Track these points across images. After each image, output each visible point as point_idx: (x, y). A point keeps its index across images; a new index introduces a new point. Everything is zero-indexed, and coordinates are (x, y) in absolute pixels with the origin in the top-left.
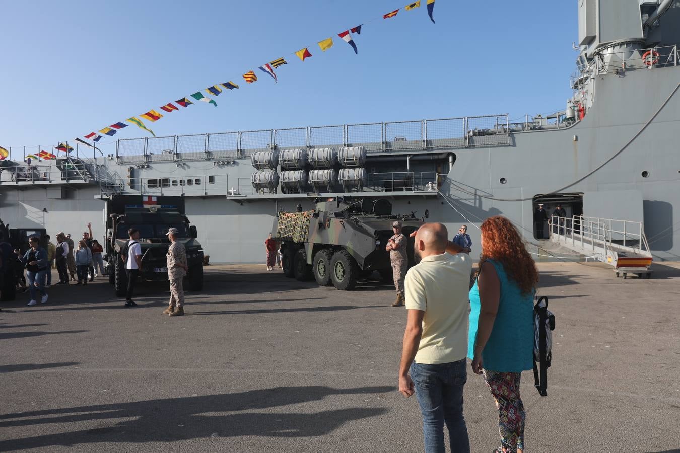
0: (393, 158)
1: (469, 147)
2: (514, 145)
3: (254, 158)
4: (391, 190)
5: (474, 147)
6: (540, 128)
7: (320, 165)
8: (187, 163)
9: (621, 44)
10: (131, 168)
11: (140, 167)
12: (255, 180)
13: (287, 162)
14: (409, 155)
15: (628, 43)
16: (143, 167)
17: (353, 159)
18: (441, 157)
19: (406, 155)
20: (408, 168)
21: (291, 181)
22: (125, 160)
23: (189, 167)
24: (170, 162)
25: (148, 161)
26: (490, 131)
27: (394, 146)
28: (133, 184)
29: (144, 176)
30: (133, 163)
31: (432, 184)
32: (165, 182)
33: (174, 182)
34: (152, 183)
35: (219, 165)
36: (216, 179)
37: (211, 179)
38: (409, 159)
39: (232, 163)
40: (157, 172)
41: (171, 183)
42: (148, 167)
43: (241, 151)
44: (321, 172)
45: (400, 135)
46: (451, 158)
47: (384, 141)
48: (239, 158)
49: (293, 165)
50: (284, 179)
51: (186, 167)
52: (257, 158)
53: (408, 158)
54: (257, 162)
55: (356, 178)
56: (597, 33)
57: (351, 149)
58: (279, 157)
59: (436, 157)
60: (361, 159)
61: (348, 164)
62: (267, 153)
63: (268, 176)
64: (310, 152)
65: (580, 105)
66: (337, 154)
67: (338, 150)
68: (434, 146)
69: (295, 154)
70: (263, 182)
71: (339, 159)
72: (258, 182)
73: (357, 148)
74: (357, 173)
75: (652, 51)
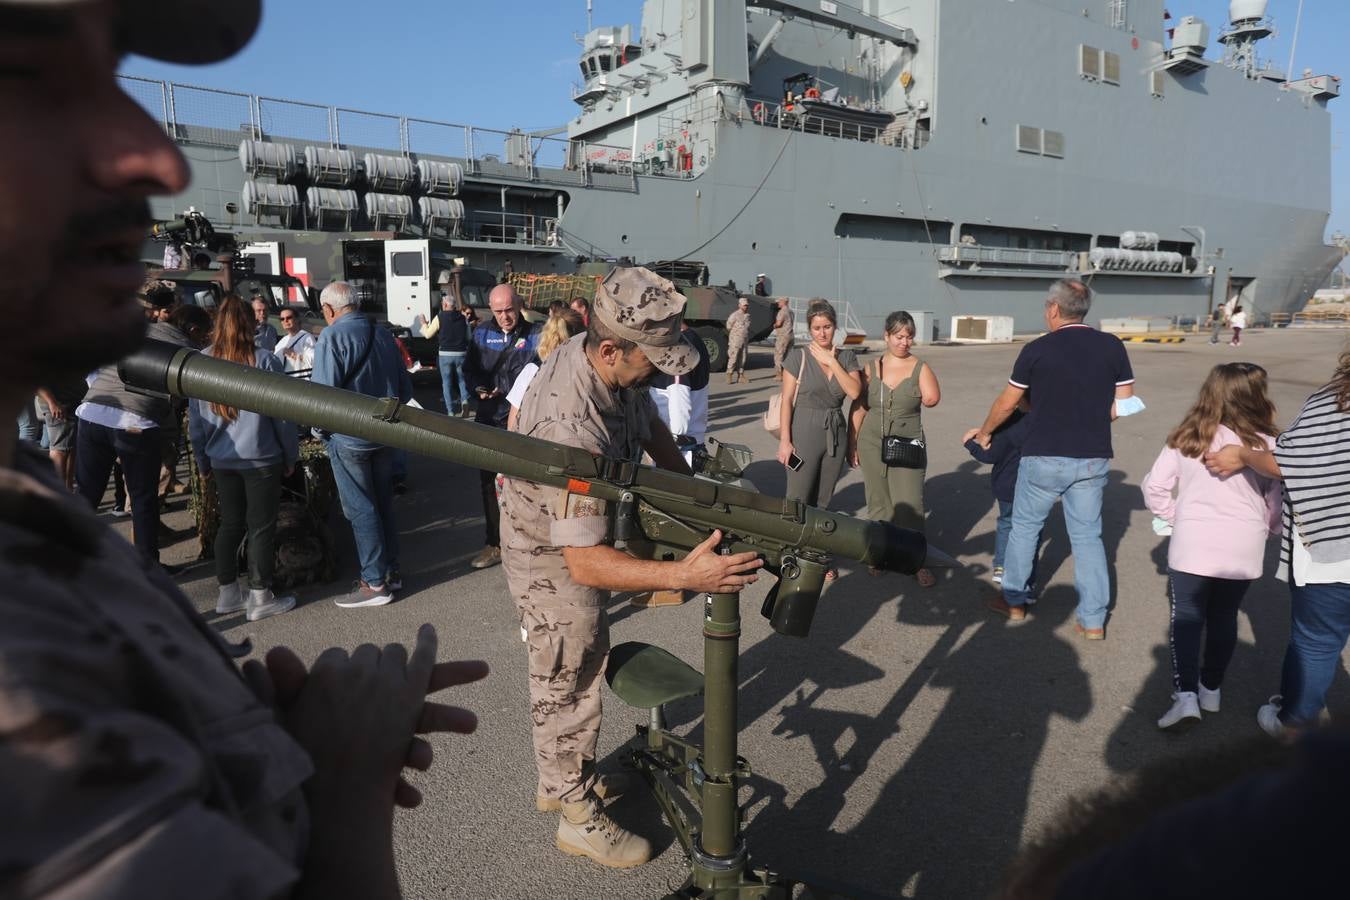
0: (478, 188)
1: (587, 187)
2: (637, 192)
3: (254, 154)
4: (500, 241)
5: (592, 187)
6: (662, 175)
7: (387, 186)
9: (733, 85)
12: (258, 199)
13: (326, 171)
14: (506, 186)
15: (739, 86)
17: (448, 184)
18: (548, 195)
19: (500, 186)
20: (503, 205)
21: (336, 208)
26: (607, 167)
27: (484, 170)
31: (557, 236)
38: (506, 192)
44: (391, 199)
45: (492, 151)
46: (560, 199)
47: (471, 157)
49: (335, 178)
50: (320, 204)
52: (259, 154)
53: (503, 191)
54: (260, 162)
55: (453, 216)
56: (710, 62)
57: (443, 166)
58: (305, 159)
59: (541, 194)
60: (460, 185)
61: (436, 190)
62: (280, 147)
63: (286, 194)
64: (367, 159)
65: (682, 149)
66: (417, 170)
67: (421, 164)
68: (542, 177)
69: (342, 159)
70: (275, 203)
71: (422, 180)
72: (265, 202)
73: (452, 165)
74: (454, 208)
75: (762, 105)
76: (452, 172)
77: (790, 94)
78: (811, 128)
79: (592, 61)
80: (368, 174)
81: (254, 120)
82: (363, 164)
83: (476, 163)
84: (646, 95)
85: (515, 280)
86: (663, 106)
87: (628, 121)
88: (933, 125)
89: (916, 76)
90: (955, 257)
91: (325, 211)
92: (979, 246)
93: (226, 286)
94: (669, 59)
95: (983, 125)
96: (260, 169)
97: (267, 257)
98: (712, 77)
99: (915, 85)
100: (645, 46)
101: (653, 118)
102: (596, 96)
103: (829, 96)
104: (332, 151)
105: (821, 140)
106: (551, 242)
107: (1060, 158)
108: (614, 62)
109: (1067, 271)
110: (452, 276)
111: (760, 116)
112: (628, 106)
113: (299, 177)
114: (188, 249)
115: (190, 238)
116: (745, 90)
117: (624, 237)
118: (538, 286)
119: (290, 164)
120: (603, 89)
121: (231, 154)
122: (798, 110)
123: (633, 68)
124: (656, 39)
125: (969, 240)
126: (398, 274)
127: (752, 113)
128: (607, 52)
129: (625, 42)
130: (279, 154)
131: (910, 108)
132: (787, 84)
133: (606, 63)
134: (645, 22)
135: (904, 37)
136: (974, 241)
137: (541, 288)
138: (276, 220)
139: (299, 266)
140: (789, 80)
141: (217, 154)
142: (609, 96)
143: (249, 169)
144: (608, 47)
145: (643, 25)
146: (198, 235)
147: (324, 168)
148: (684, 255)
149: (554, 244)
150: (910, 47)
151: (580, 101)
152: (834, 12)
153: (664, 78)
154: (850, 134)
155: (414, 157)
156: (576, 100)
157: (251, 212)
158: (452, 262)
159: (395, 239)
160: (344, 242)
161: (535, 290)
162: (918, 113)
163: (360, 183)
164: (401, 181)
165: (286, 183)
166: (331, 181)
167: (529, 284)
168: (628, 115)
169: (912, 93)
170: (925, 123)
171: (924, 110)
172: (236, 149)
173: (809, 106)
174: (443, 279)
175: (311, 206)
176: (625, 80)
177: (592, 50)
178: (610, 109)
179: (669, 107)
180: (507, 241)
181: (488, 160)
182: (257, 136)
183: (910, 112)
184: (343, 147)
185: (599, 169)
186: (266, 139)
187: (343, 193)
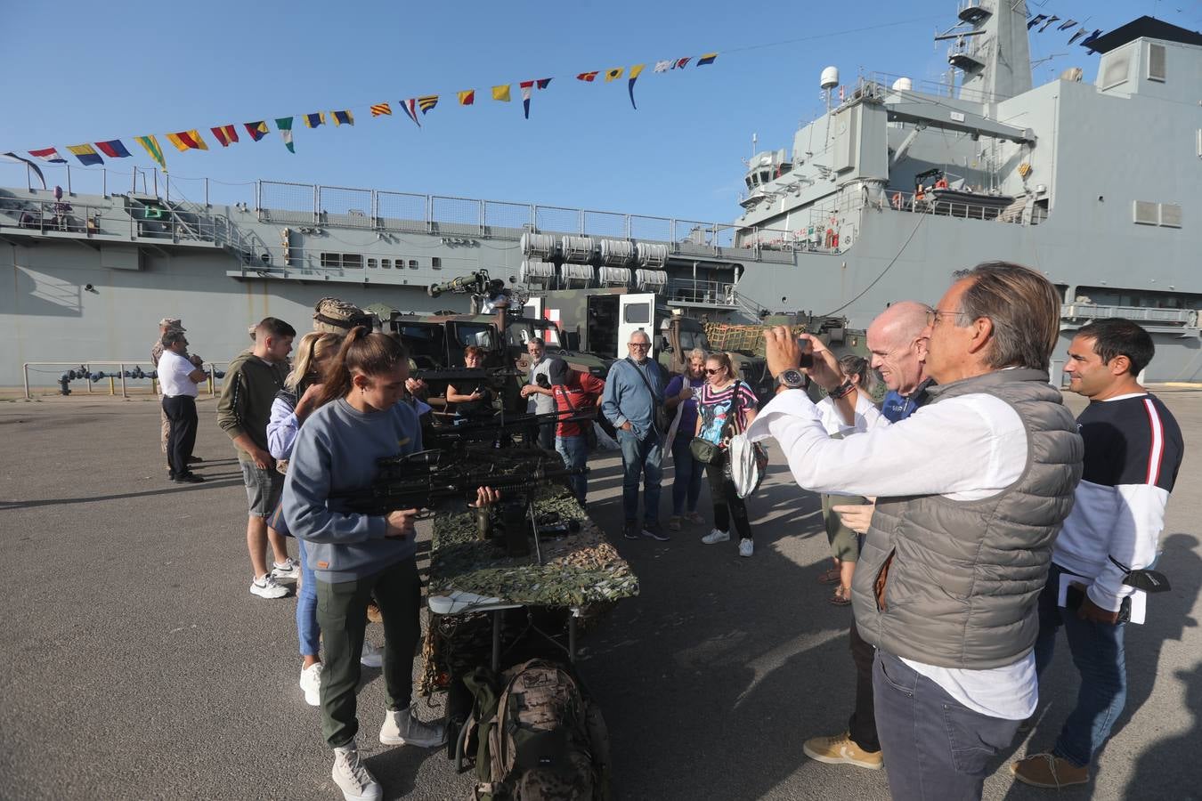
0: (678, 263)
1: (757, 261)
2: (796, 264)
3: (530, 243)
4: (692, 301)
5: (761, 261)
6: (816, 251)
7: (615, 262)
8: (393, 234)
9: (876, 181)
10: (290, 231)
11: (307, 231)
12: (529, 272)
13: (575, 252)
14: (697, 261)
15: (880, 182)
16: (312, 232)
17: (657, 260)
18: (728, 267)
19: (693, 261)
20: (695, 275)
21: (579, 277)
22: (273, 216)
23: (397, 240)
24: (366, 229)
25: (322, 225)
26: (773, 246)
27: (681, 250)
28: (293, 258)
29: (314, 247)
30: (294, 223)
31: (733, 297)
32: (353, 260)
33: (369, 261)
34: (330, 260)
35: (448, 245)
36: (443, 263)
37: (436, 263)
38: (697, 266)
39: (472, 243)
40: (339, 243)
41: (366, 262)
42: (322, 233)
43: (487, 229)
44: (617, 270)
46: (737, 270)
47: (674, 241)
48: (485, 238)
49: (580, 257)
50: (569, 275)
51: (392, 240)
52: (533, 243)
53: (695, 265)
54: (533, 247)
55: (660, 283)
56: (857, 165)
57: (654, 246)
58: (561, 245)
59: (722, 267)
60: (665, 259)
61: (649, 264)
62: (547, 237)
63: (549, 268)
64: (603, 243)
65: (830, 232)
66: (636, 250)
67: (639, 246)
68: (724, 254)
69: (586, 244)
70: (540, 275)
71: (639, 257)
72: (534, 275)
73: (660, 246)
74: (660, 277)
75: (900, 195)
76: (660, 251)
77: (920, 186)
78: (941, 211)
79: (755, 176)
80: (603, 254)
81: (532, 220)
82: (600, 247)
83: (677, 245)
84: (798, 196)
85: (711, 329)
86: (811, 203)
87: (782, 216)
88: (1051, 205)
89: (1033, 168)
90: (1071, 314)
91: (572, 279)
92: (1095, 305)
93: (500, 328)
94: (817, 168)
95: (1099, 202)
96: (532, 252)
97: (533, 308)
98: (857, 176)
99: (1033, 174)
100: (795, 163)
101: (806, 211)
102: (756, 201)
103: (956, 186)
104: (579, 238)
105: (950, 220)
106: (729, 302)
107: (1179, 228)
108: (771, 176)
109: (1185, 326)
110: (672, 323)
111: (898, 203)
112: (782, 205)
113: (557, 258)
114: (476, 298)
115: (478, 290)
116: (885, 184)
117: (784, 299)
118: (729, 333)
119: (552, 248)
120: (762, 195)
121: (515, 244)
122: (931, 197)
123: (787, 178)
124: (805, 157)
125: (1084, 300)
126: (628, 321)
127: (891, 202)
128: (766, 169)
129: (780, 160)
130: (545, 242)
131: (1028, 192)
132: (918, 179)
133: (765, 177)
134: (796, 146)
135: (1024, 135)
136: (1090, 301)
137: (732, 335)
138: (539, 286)
139: (554, 315)
140: (920, 176)
141: (507, 244)
142: (767, 199)
143: (525, 253)
144: (767, 166)
145: (794, 148)
146: (484, 287)
147: (573, 250)
148: (831, 312)
149: (732, 303)
150: (1028, 143)
151: (744, 205)
152: (962, 120)
153: (811, 183)
154: (975, 214)
155: (633, 241)
156: (741, 205)
157: (524, 282)
158: (671, 312)
159: (628, 293)
160: (589, 297)
161: (727, 337)
162: (1035, 196)
163: (596, 260)
164: (624, 258)
165: (548, 262)
166: (577, 260)
167: (722, 332)
168: (782, 211)
169: (1030, 180)
170: (1043, 204)
171: (1043, 193)
172: (519, 240)
173: (940, 194)
174: (665, 325)
175: (563, 277)
176: (780, 187)
177: (755, 169)
178: (768, 209)
179: (816, 203)
180: (697, 301)
181: (686, 242)
182: (532, 231)
183: (1028, 196)
184: (586, 236)
185: (767, 247)
186: (538, 232)
187: (584, 267)
